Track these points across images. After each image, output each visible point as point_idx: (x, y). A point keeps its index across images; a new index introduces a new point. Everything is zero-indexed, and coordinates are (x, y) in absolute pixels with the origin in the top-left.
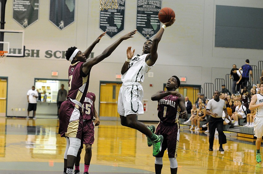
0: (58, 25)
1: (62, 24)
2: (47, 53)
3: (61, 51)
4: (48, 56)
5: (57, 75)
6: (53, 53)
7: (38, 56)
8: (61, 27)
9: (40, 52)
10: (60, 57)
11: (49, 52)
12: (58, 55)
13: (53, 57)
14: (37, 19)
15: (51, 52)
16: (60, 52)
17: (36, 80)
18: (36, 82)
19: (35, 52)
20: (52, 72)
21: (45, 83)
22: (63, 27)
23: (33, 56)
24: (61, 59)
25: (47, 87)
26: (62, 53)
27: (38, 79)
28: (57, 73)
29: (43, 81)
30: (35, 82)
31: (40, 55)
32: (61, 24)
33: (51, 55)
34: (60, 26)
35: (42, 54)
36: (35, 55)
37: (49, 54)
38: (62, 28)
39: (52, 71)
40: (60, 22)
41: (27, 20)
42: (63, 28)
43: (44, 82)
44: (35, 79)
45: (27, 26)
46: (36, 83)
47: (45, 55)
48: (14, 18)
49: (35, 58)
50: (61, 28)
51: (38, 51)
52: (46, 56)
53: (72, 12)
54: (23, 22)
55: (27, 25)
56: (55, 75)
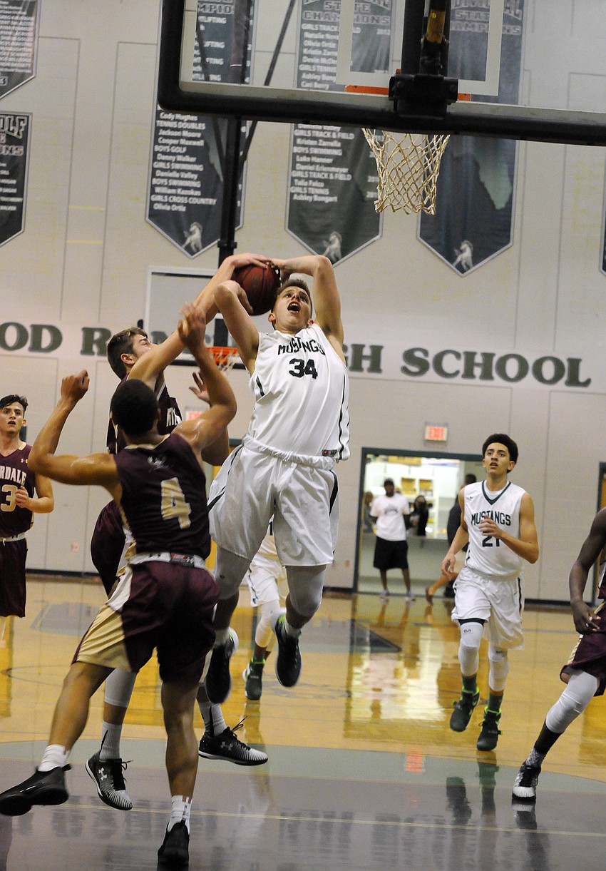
0: (450, 257)
1: (466, 253)
2: (409, 356)
3: (461, 350)
4: (414, 369)
5: (444, 438)
6: (430, 359)
7: (376, 367)
8: (463, 263)
9: (384, 354)
10: (457, 373)
11: (419, 354)
12: (450, 364)
13: (431, 374)
14: (377, 232)
15: (426, 352)
16: (458, 355)
17: (369, 456)
18: (369, 460)
19: (367, 352)
20: (428, 428)
22: (470, 263)
24: (459, 379)
26: (463, 357)
27: (377, 452)
28: (445, 430)
30: (364, 461)
31: (383, 366)
32: (462, 252)
33: (423, 367)
34: (459, 259)
35: (392, 360)
36: (366, 364)
37: (415, 362)
38: (465, 267)
39: (426, 424)
40: (458, 246)
41: (340, 236)
42: (469, 268)
44: (366, 451)
45: (338, 259)
46: (369, 467)
47: (403, 364)
48: (290, 228)
49: (365, 374)
50: (461, 269)
51: (377, 350)
52: (405, 370)
53: (502, 210)
54: (325, 242)
55: (339, 254)
56: (435, 439)
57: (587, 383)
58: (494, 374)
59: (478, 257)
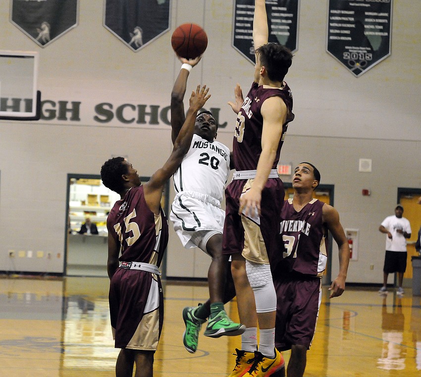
0: (127, 38)
1: (138, 36)
2: (99, 109)
3: (136, 104)
4: (103, 118)
6: (114, 111)
7: (76, 117)
8: (136, 43)
9: (81, 107)
10: (133, 120)
11: (106, 107)
12: (128, 113)
13: (115, 121)
14: (74, 22)
15: (111, 106)
16: (133, 107)
17: (73, 180)
18: (73, 183)
19: (69, 106)
21: (95, 188)
22: (141, 43)
23: (63, 117)
24: (134, 124)
25: (102, 196)
26: (137, 109)
27: (78, 177)
29: (91, 181)
30: (69, 183)
31: (81, 115)
32: (135, 34)
33: (110, 116)
34: (133, 40)
35: (87, 112)
36: (69, 115)
37: (104, 113)
38: (137, 45)
40: (132, 31)
41: (48, 25)
42: (140, 46)
43: (92, 185)
44: (70, 176)
45: (47, 41)
46: (72, 187)
47: (95, 114)
48: (14, 19)
49: (69, 122)
50: (135, 47)
51: (76, 105)
52: (96, 118)
53: (163, 5)
54: (38, 29)
55: (48, 38)
57: (225, 125)
58: (159, 120)
59: (146, 38)
